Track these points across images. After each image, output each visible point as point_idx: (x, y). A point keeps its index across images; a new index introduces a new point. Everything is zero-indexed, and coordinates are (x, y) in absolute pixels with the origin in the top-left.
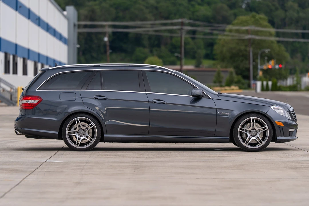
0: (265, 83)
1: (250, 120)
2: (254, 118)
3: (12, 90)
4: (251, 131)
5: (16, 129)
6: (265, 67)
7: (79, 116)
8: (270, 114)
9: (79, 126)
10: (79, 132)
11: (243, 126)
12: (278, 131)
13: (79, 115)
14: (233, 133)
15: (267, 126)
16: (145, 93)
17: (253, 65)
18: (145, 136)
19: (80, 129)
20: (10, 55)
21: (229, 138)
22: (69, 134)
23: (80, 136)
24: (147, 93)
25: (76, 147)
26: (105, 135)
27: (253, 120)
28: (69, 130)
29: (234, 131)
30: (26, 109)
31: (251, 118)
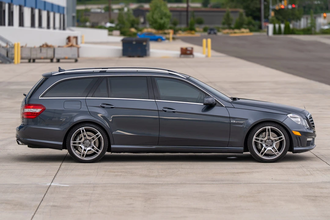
0: (277, 26)
1: (266, 129)
2: (270, 127)
3: (8, 47)
4: (267, 141)
5: (18, 139)
6: (277, 7)
7: (84, 126)
8: (287, 123)
9: (85, 136)
10: (84, 142)
11: (258, 136)
12: (295, 141)
13: (84, 124)
14: (248, 143)
15: (283, 136)
16: (154, 100)
17: (265, 5)
18: (154, 147)
19: (86, 140)
20: (5, 4)
21: (243, 148)
22: (73, 145)
23: (86, 147)
24: (156, 100)
25: (82, 159)
26: (112, 146)
27: (268, 130)
28: (74, 141)
29: (248, 141)
30: (27, 118)
31: (267, 127)
